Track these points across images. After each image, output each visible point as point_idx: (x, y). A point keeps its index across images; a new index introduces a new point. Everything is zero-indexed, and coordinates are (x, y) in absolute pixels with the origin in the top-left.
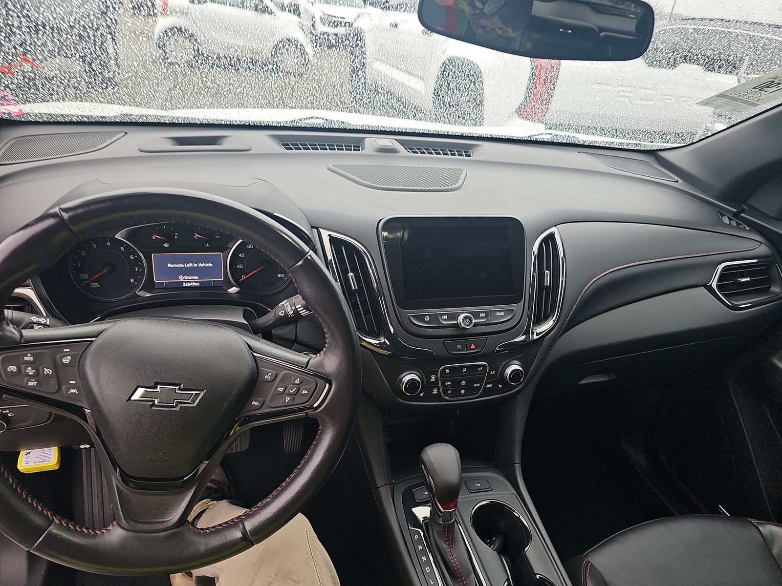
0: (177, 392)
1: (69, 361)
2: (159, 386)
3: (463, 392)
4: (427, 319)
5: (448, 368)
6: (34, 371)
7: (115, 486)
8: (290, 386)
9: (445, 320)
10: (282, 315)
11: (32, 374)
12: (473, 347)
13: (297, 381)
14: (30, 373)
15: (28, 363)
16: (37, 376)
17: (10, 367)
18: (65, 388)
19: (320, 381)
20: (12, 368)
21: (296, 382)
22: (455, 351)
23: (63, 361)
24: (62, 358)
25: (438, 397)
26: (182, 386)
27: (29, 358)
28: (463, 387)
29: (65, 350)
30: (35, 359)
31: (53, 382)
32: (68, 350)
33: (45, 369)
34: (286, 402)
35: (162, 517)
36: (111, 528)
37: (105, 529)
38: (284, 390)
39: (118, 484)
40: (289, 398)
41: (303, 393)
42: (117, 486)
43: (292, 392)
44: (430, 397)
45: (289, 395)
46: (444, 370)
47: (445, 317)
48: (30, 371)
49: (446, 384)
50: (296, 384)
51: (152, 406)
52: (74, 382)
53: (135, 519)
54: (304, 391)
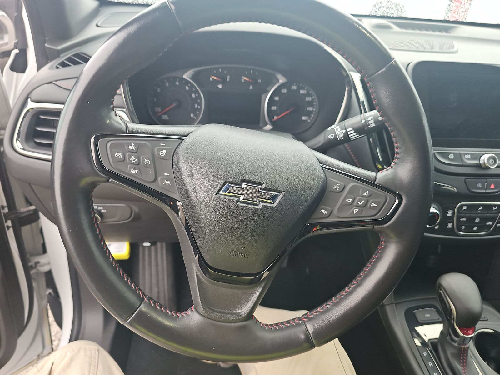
0: (260, 190)
1: (164, 154)
2: (244, 184)
3: (475, 228)
4: (451, 156)
5: (465, 205)
6: (136, 160)
7: (195, 275)
8: (358, 198)
9: (468, 159)
10: (332, 138)
11: (134, 162)
12: (492, 186)
13: (366, 194)
14: (133, 161)
15: (131, 152)
16: (138, 164)
17: (117, 153)
18: (161, 179)
19: (389, 196)
20: (119, 155)
21: (364, 194)
22: (475, 189)
23: (160, 154)
24: (159, 150)
25: (451, 232)
26: (264, 186)
27: (132, 147)
28: (476, 224)
29: (161, 144)
30: (138, 149)
31: (151, 171)
32: (164, 145)
33: (145, 159)
34: (354, 213)
35: (234, 309)
36: (189, 312)
37: (185, 313)
38: (353, 202)
39: (198, 273)
40: (357, 210)
41: (372, 206)
42: (197, 275)
43: (360, 204)
44: (443, 230)
45: (358, 206)
46: (461, 206)
47: (468, 156)
48: (133, 159)
49: (461, 220)
50: (365, 197)
51: (237, 202)
52: (168, 174)
53: (211, 308)
54: (373, 204)
